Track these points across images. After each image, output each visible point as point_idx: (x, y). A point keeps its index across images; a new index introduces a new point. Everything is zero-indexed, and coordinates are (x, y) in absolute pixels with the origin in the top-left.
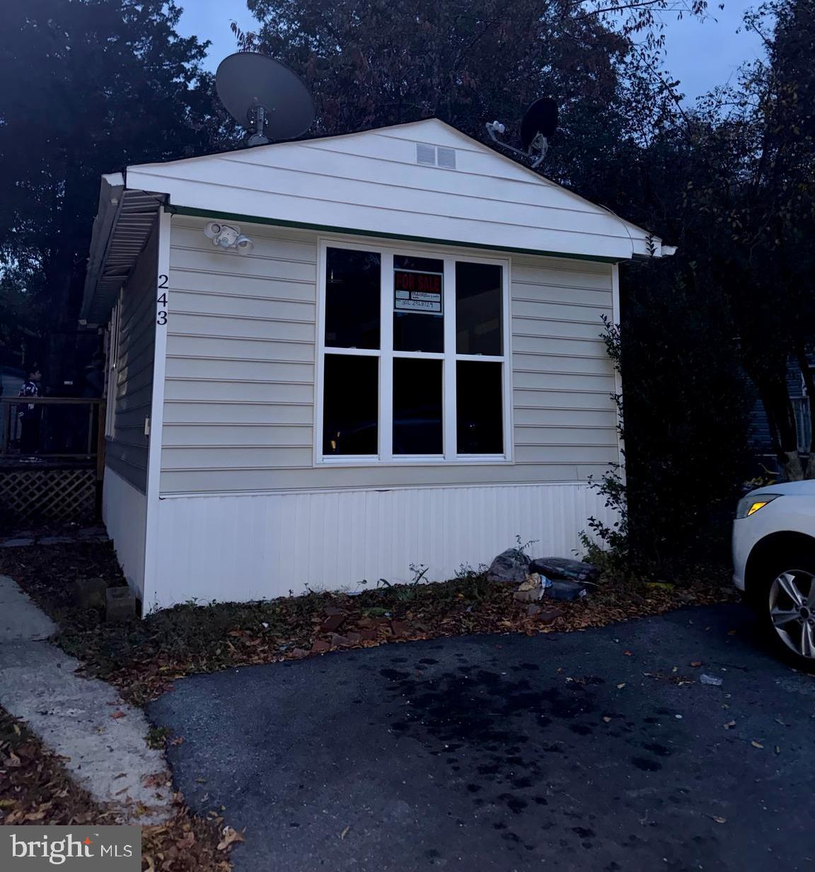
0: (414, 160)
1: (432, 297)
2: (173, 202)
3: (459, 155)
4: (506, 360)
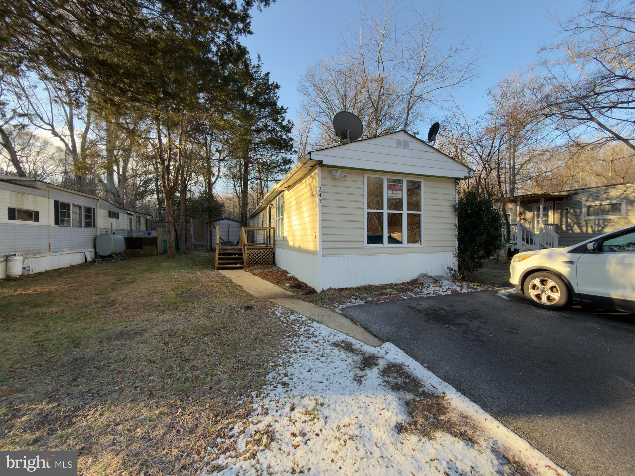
0: (395, 146)
1: (399, 192)
2: (324, 163)
3: (410, 144)
4: (422, 213)
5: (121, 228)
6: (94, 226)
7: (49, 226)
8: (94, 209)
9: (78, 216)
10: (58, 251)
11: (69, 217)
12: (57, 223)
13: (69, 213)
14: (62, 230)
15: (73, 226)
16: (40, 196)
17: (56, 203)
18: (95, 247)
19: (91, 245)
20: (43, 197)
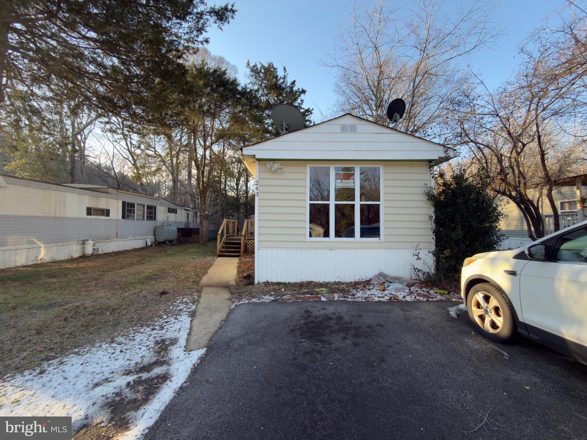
1: (350, 181)
3: (358, 127)
4: (382, 203)
5: (179, 221)
6: (155, 219)
7: (117, 220)
8: (155, 207)
9: (142, 213)
10: (124, 237)
11: (134, 213)
12: (123, 217)
13: (134, 210)
14: (128, 222)
15: (137, 220)
16: (111, 198)
17: (124, 203)
18: (155, 235)
19: (152, 233)
20: (114, 199)
